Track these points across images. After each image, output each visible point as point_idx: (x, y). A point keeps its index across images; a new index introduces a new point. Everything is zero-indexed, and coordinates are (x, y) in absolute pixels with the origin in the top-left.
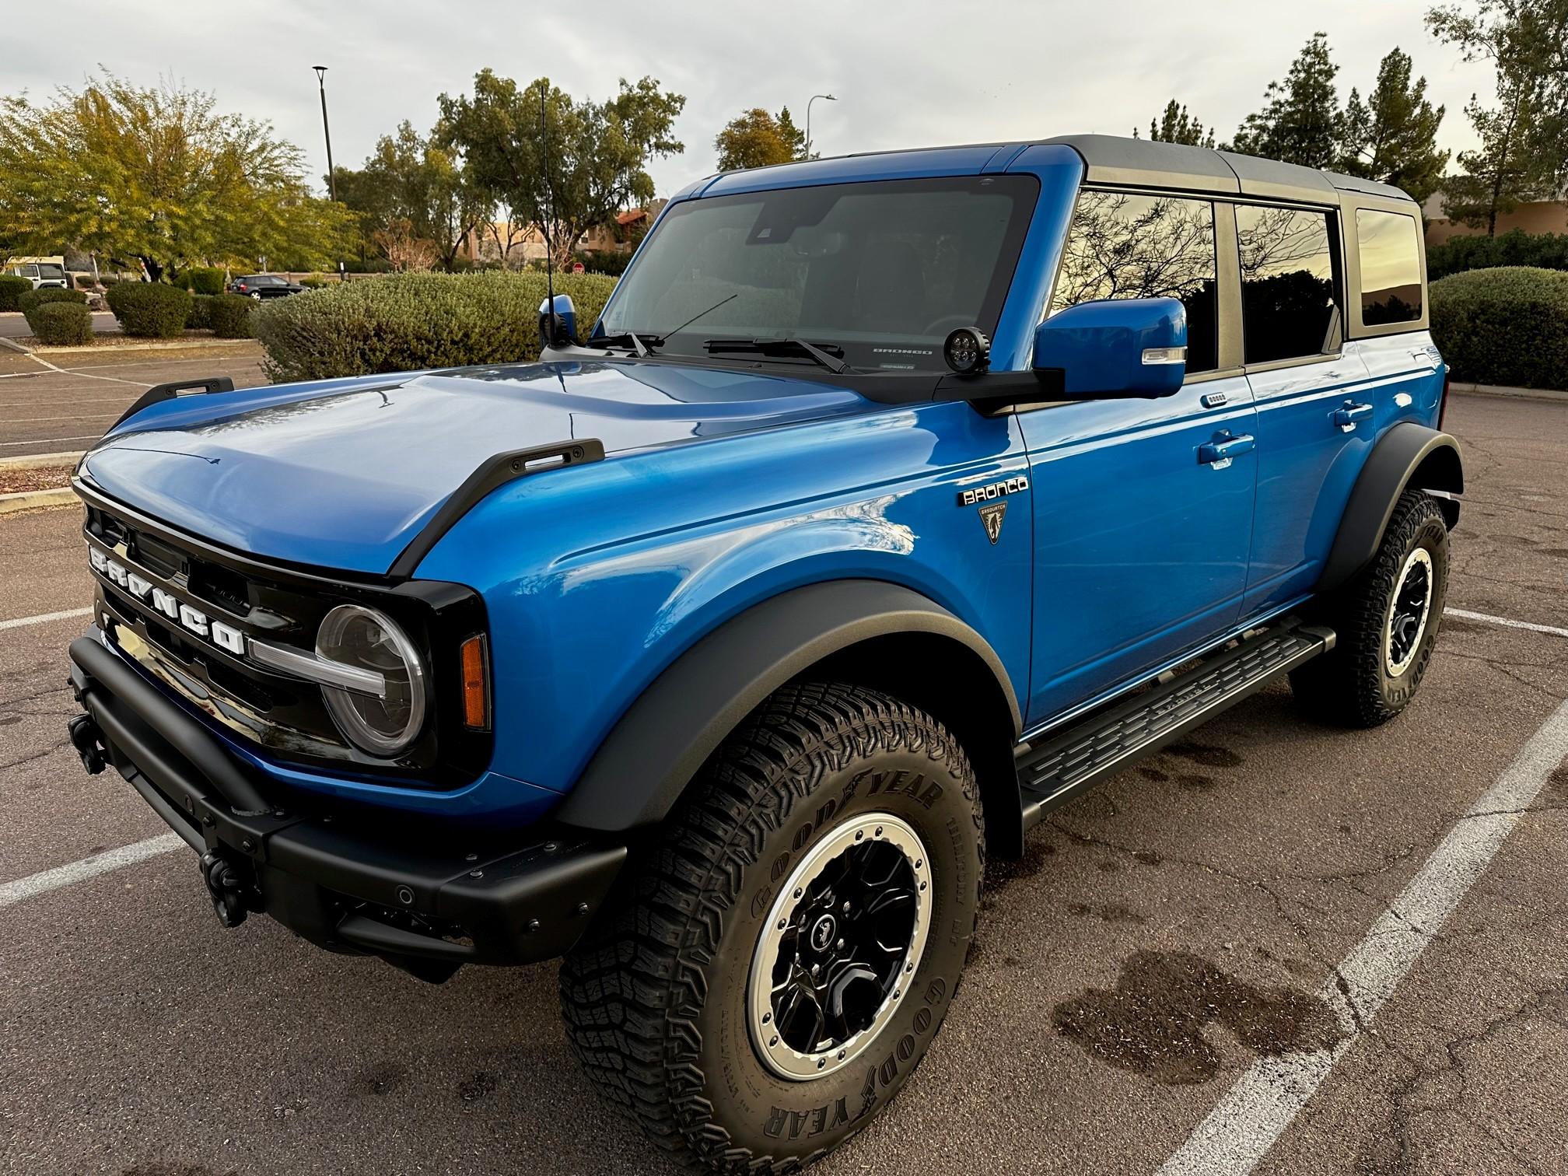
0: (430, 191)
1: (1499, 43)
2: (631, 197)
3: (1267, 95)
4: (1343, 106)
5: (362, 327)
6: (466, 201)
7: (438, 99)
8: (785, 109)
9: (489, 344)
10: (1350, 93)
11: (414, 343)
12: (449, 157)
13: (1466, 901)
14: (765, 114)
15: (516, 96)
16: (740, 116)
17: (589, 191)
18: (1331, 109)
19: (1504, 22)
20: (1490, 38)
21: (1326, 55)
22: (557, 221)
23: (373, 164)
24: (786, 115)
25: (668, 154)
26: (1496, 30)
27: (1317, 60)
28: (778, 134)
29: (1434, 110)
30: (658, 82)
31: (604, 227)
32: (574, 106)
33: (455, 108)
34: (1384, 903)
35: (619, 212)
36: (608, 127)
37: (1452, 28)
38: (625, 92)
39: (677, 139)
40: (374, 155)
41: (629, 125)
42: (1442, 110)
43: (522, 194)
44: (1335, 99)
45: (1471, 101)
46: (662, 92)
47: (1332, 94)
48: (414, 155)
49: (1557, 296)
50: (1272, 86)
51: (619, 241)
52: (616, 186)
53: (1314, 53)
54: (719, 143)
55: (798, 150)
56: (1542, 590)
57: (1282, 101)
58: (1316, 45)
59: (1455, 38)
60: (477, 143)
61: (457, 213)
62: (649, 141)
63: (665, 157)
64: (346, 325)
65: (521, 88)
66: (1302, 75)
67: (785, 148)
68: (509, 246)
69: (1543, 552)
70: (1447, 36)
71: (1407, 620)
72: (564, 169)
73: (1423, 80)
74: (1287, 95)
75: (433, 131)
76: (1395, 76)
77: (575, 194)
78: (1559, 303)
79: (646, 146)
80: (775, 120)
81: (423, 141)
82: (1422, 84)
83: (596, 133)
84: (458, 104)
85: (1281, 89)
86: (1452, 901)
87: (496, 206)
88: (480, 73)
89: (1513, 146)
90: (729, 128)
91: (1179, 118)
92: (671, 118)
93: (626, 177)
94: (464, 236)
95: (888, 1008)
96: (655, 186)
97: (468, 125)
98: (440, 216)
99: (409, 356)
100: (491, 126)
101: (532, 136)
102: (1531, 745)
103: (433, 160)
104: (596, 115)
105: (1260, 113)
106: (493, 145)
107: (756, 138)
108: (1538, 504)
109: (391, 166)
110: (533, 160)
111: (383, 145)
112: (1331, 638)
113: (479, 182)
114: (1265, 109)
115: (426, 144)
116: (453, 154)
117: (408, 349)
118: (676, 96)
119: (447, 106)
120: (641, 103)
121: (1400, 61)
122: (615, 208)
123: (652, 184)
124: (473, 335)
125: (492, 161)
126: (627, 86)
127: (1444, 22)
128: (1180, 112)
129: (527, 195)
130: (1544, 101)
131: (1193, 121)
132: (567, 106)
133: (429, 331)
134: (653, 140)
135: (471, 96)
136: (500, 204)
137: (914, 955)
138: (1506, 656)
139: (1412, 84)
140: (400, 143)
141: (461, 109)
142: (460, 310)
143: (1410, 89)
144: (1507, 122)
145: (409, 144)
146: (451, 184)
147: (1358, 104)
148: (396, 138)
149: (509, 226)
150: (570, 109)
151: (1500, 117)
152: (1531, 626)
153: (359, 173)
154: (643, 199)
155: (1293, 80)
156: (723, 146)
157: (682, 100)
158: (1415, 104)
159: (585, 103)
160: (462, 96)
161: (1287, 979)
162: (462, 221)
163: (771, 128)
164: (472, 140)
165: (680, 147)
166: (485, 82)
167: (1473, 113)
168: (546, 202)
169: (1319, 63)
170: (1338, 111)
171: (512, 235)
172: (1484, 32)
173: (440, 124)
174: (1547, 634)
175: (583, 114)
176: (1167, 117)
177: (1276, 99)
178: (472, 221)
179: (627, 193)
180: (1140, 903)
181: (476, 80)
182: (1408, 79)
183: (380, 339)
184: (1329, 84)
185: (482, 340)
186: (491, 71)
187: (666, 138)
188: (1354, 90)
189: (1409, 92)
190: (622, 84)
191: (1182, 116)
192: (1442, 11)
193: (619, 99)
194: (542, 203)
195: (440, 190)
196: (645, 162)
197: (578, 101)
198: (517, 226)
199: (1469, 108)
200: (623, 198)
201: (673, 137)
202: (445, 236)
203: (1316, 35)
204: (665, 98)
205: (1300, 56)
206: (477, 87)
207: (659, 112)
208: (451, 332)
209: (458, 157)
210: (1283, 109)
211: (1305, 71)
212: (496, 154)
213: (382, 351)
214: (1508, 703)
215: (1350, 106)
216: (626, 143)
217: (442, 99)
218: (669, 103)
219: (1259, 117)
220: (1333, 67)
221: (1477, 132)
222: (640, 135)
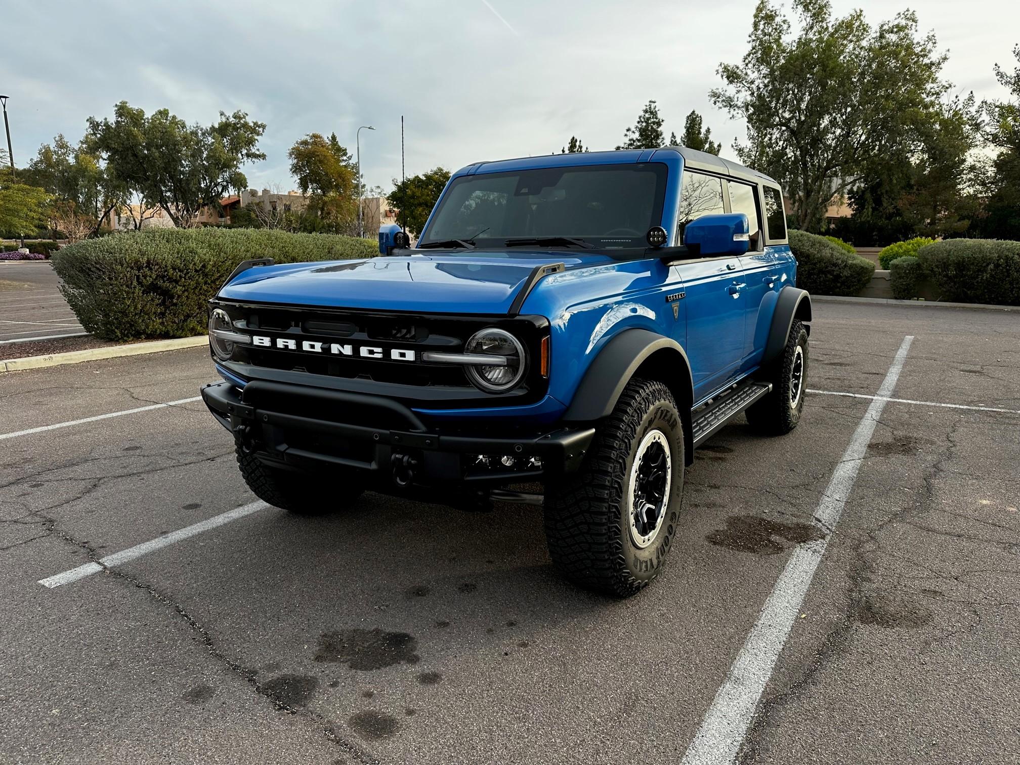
0: (81, 183)
1: (747, 110)
2: (231, 188)
3: (626, 135)
4: (667, 142)
5: (137, 261)
6: (108, 190)
7: (87, 120)
8: (333, 134)
9: (218, 271)
10: (671, 135)
11: (171, 271)
12: (94, 159)
13: (853, 490)
14: (321, 137)
15: (144, 120)
16: (304, 138)
17: (200, 184)
18: (661, 144)
19: (749, 98)
20: (743, 107)
21: (656, 113)
22: (177, 204)
23: (35, 164)
24: (334, 138)
25: (256, 160)
26: (745, 103)
27: (652, 116)
28: (330, 149)
29: (716, 146)
30: (247, 114)
31: (211, 207)
32: (188, 128)
33: (100, 127)
34: (821, 493)
35: (222, 197)
36: (214, 142)
37: (723, 101)
38: (224, 120)
39: (261, 152)
40: (36, 157)
41: (227, 141)
42: (719, 146)
43: (151, 185)
44: (663, 138)
45: (734, 141)
46: (250, 121)
47: (661, 135)
48: (67, 158)
49: (800, 244)
50: (628, 130)
51: (222, 216)
52: (219, 180)
53: (650, 112)
54: (291, 155)
55: (343, 160)
56: (833, 379)
57: (635, 139)
58: (650, 107)
59: (725, 106)
60: (117, 151)
61: (101, 198)
62: (241, 152)
63: (254, 162)
64: (127, 260)
65: (148, 114)
66: (644, 124)
67: (335, 159)
68: (141, 220)
69: (827, 364)
70: (721, 105)
71: (794, 382)
72: (182, 169)
73: (709, 129)
74: (636, 136)
75: (82, 143)
76: (694, 126)
77: (191, 186)
78: (802, 247)
79: (240, 155)
80: (327, 141)
81: (74, 149)
82: (708, 131)
83: (203, 146)
84: (102, 124)
85: (633, 132)
86: (847, 490)
87: (131, 194)
88: (118, 104)
89: (758, 166)
90: (297, 145)
91: (577, 147)
92: (256, 137)
93: (227, 175)
94: (107, 214)
95: (660, 521)
96: (248, 181)
97: (110, 139)
98: (89, 199)
99: (167, 280)
100: (128, 139)
101: (158, 147)
102: (855, 436)
103: (83, 161)
104: (203, 134)
105: (622, 145)
106: (130, 152)
107: (315, 151)
108: (815, 345)
109: (49, 165)
110: (159, 163)
111: (43, 151)
112: (771, 386)
113: (118, 177)
114: (625, 144)
115: (76, 151)
116: (98, 158)
117: (167, 275)
118: (259, 123)
119: (94, 125)
120: (235, 127)
121: (696, 118)
122: (219, 195)
123: (245, 179)
124: (209, 266)
125: (129, 163)
126: (225, 116)
127: (718, 98)
128: (578, 144)
129: (155, 186)
130: (773, 142)
131: (585, 149)
132: (183, 128)
133: (181, 264)
134: (244, 152)
135: (112, 119)
136: (134, 192)
137: (666, 499)
138: (829, 405)
139: (703, 131)
140: (57, 150)
141: (104, 128)
142: (199, 251)
143: (702, 133)
144: (754, 153)
145: (63, 150)
146: (98, 178)
147: (675, 142)
148: (53, 146)
149: (141, 207)
150: (185, 130)
151: (750, 150)
152: (835, 393)
153: (25, 170)
154: (239, 189)
155: (640, 127)
156: (293, 156)
157: (264, 127)
158: (706, 142)
159: (195, 126)
160: (106, 119)
161: (795, 520)
162: (105, 203)
163: (325, 146)
164: (113, 148)
165: (263, 156)
166: (122, 110)
167: (736, 148)
168: (170, 190)
169: (653, 118)
170: (665, 145)
171: (144, 212)
172: (739, 104)
173: (87, 137)
174: (843, 396)
175: (194, 133)
176: (571, 146)
177: (631, 138)
178: (112, 203)
179: (228, 185)
180: (719, 501)
181: (116, 109)
182: (700, 128)
183: (151, 269)
184: (659, 129)
185: (214, 269)
186: (126, 103)
187: (253, 150)
188: (673, 133)
189: (702, 135)
190: (221, 115)
191: (579, 146)
192: (717, 91)
193: (219, 124)
194: (166, 192)
195: (89, 182)
196: (240, 166)
197: (190, 124)
198: (147, 206)
199: (734, 145)
200: (225, 188)
201: (258, 150)
202: (92, 214)
203: (650, 102)
204: (252, 124)
205: (642, 114)
206: (116, 113)
207: (249, 134)
208: (195, 264)
209: (101, 160)
210: (635, 143)
211: (646, 122)
212: (132, 158)
213: (150, 277)
214: (838, 422)
215: (671, 142)
216: (225, 154)
217: (90, 120)
218: (255, 128)
219: (623, 148)
220: (661, 120)
221: (739, 158)
222: (235, 147)
